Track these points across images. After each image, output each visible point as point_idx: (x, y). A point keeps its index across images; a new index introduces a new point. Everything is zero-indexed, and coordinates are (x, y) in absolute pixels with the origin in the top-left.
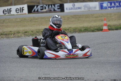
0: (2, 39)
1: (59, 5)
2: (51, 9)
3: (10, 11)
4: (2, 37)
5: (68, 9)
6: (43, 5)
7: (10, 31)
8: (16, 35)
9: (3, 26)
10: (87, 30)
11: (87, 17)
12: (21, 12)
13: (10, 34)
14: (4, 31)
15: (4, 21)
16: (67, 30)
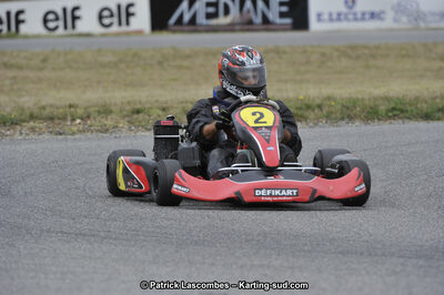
0: (32, 136)
2: (252, 15)
3: (73, 16)
4: (33, 129)
5: (326, 17)
7: (67, 103)
8: (95, 122)
9: (40, 80)
10: (402, 111)
11: (403, 56)
12: (120, 24)
13: (69, 118)
14: (44, 103)
15: (45, 60)
16: (313, 110)
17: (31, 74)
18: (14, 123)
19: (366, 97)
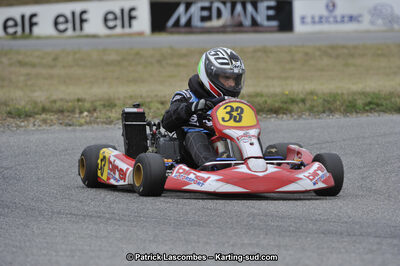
0: (44, 127)
1: (273, 4)
2: (242, 18)
3: (81, 19)
4: (45, 121)
5: (309, 20)
6: (212, 3)
7: (76, 97)
8: (101, 115)
9: (51, 77)
10: (378, 105)
11: (379, 55)
12: (123, 26)
13: (77, 111)
14: (54, 97)
15: (55, 59)
16: (297, 104)
17: (44, 71)
18: (28, 115)
19: (345, 92)
